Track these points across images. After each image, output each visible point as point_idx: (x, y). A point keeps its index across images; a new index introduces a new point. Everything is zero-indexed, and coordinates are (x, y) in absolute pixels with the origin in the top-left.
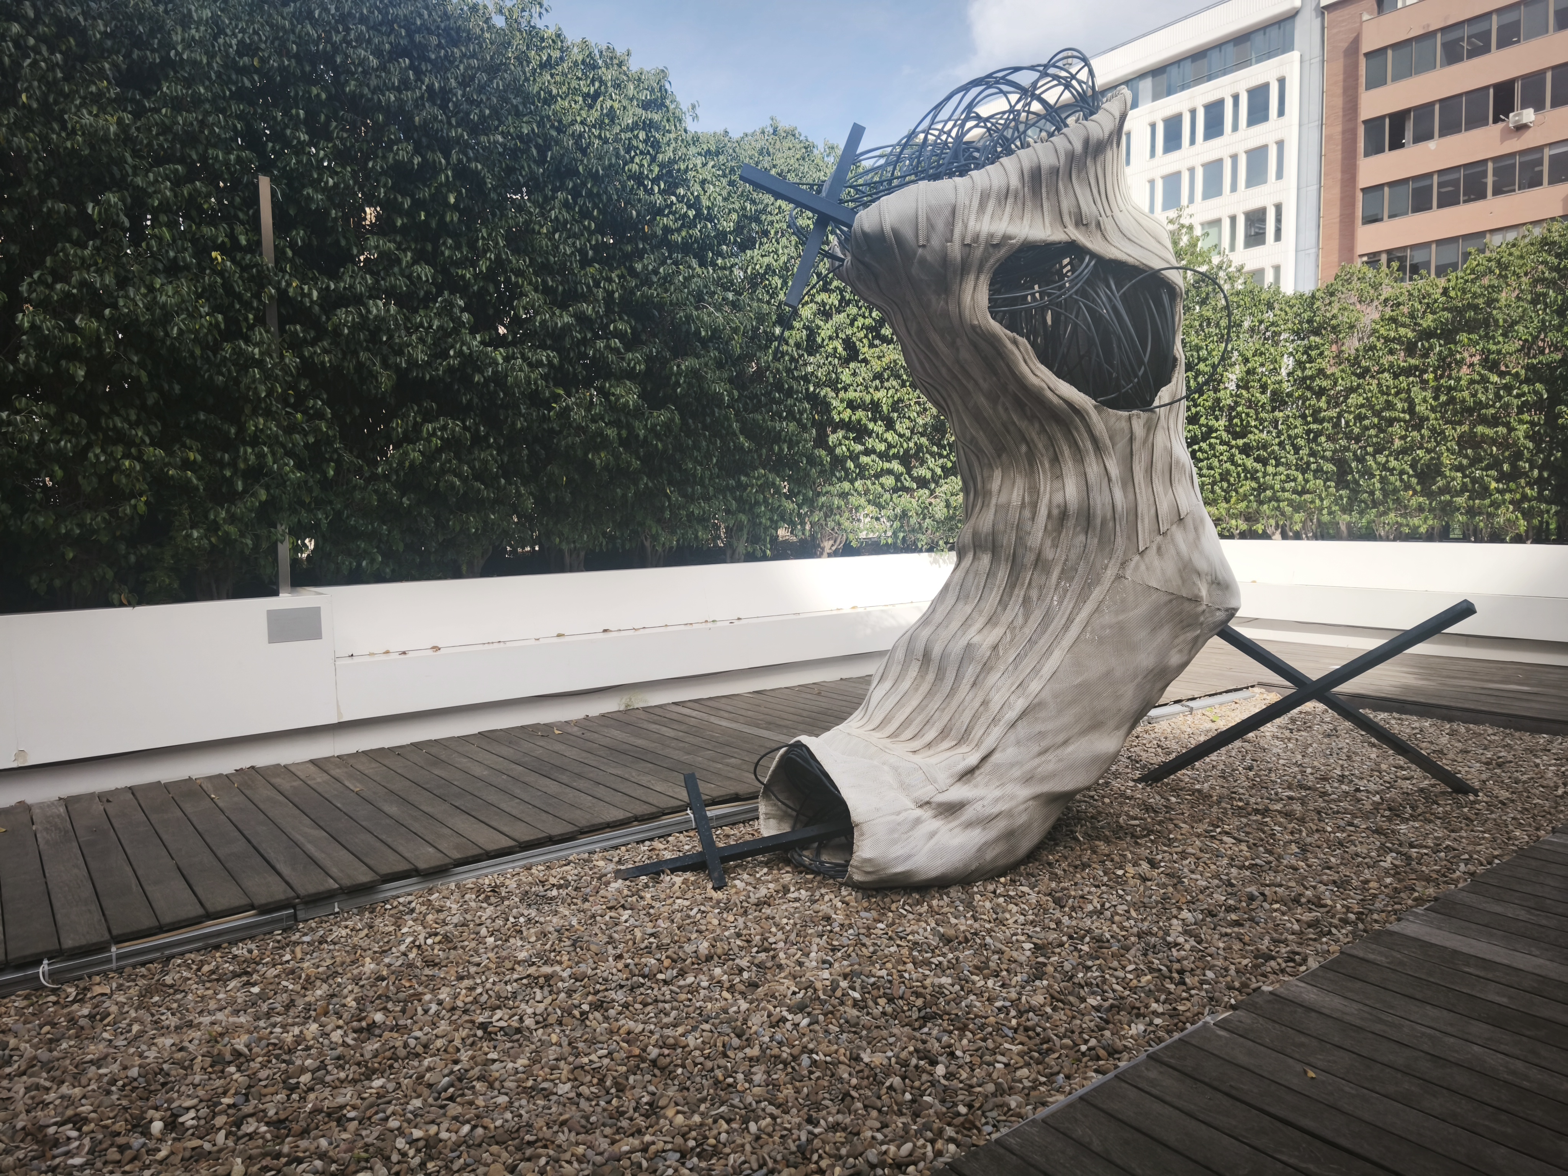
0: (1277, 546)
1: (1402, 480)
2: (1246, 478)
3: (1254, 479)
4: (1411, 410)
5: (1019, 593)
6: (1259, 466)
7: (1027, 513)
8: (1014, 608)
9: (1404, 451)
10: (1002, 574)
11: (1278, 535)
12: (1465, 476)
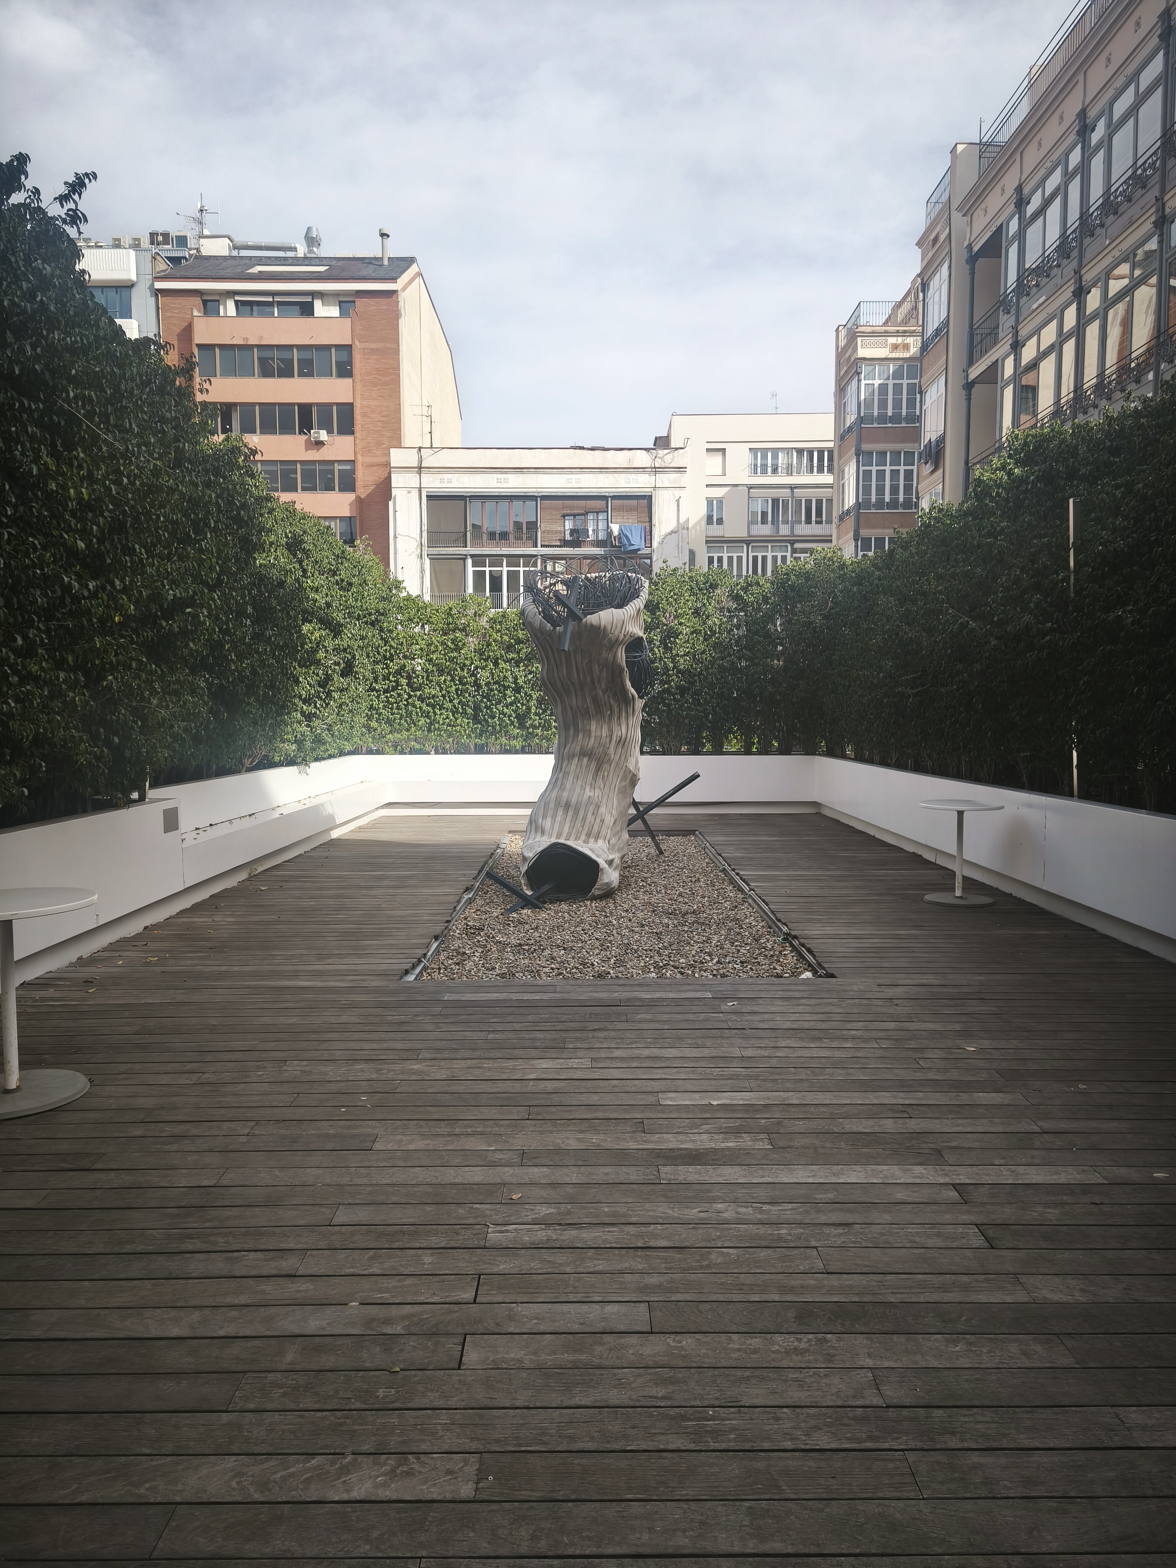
0: (433, 759)
1: (509, 720)
2: (422, 716)
3: (428, 717)
4: (515, 682)
5: (601, 774)
6: (430, 709)
7: (608, 740)
8: (600, 782)
9: (511, 704)
10: (593, 766)
11: (433, 752)
12: (540, 719)
